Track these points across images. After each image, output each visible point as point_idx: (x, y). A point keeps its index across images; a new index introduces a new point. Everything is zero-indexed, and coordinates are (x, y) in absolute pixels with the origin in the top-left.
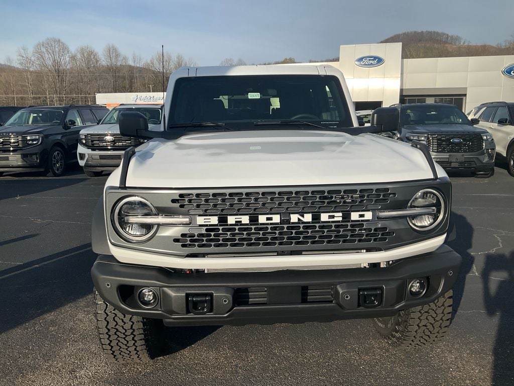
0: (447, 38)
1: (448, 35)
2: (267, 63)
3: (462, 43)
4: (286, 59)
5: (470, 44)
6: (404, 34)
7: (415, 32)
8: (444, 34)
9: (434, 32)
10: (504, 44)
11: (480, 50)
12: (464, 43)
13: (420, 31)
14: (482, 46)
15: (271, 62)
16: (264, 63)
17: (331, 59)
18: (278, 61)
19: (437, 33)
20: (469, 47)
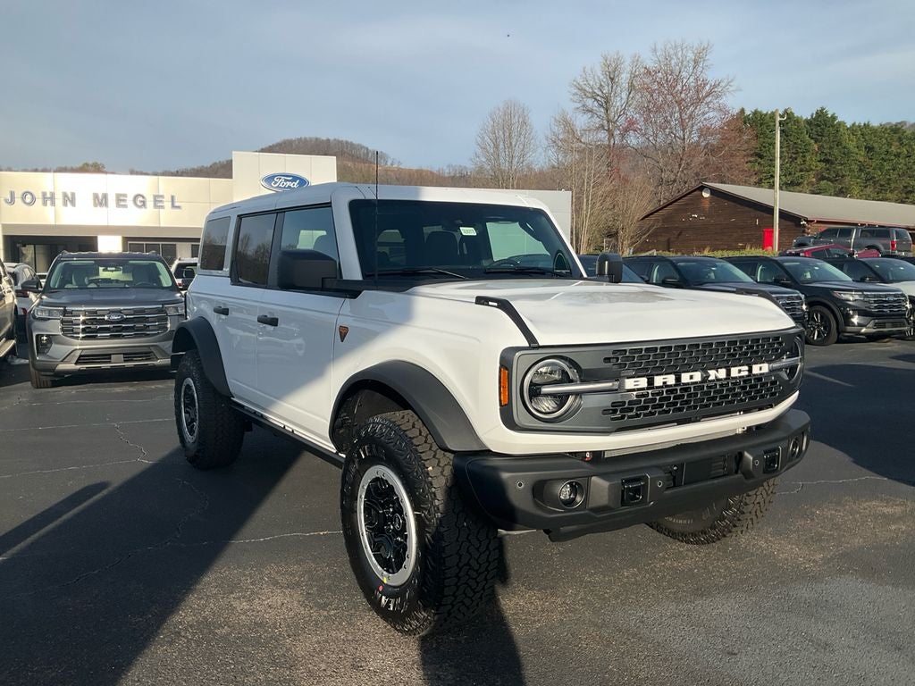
0: (368, 153)
1: (367, 149)
2: (40, 168)
3: (389, 164)
4: (87, 164)
5: (402, 167)
6: (300, 140)
7: (317, 139)
8: (362, 147)
9: (347, 142)
10: (447, 171)
11: (416, 176)
12: (392, 164)
13: (324, 138)
14: (417, 171)
15: (48, 168)
16: (35, 168)
17: (174, 170)
18: (64, 166)
19: (352, 144)
20: (400, 171)
